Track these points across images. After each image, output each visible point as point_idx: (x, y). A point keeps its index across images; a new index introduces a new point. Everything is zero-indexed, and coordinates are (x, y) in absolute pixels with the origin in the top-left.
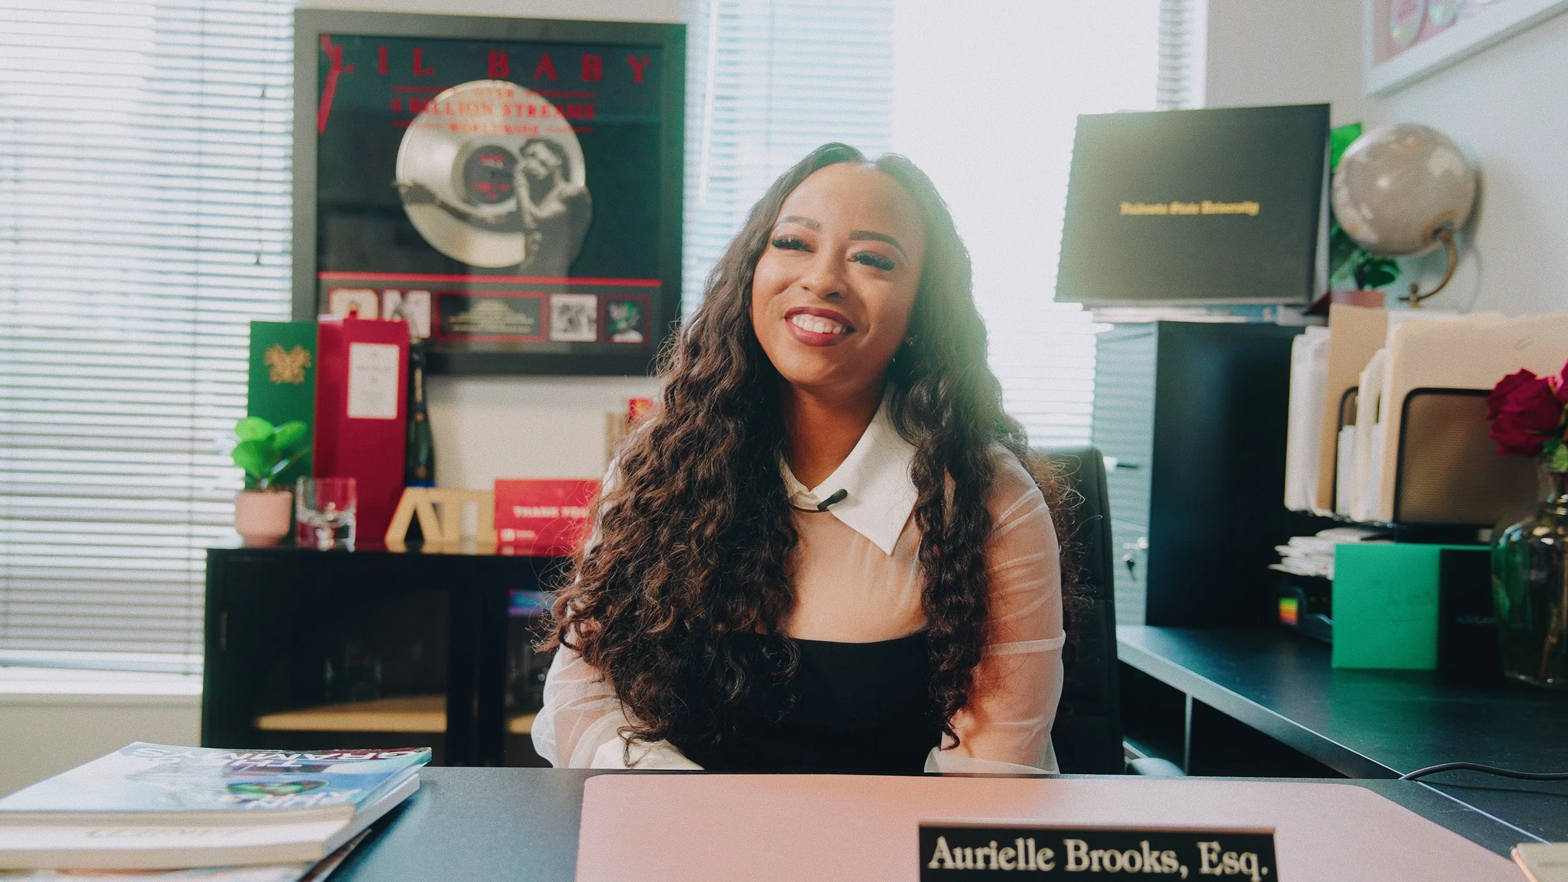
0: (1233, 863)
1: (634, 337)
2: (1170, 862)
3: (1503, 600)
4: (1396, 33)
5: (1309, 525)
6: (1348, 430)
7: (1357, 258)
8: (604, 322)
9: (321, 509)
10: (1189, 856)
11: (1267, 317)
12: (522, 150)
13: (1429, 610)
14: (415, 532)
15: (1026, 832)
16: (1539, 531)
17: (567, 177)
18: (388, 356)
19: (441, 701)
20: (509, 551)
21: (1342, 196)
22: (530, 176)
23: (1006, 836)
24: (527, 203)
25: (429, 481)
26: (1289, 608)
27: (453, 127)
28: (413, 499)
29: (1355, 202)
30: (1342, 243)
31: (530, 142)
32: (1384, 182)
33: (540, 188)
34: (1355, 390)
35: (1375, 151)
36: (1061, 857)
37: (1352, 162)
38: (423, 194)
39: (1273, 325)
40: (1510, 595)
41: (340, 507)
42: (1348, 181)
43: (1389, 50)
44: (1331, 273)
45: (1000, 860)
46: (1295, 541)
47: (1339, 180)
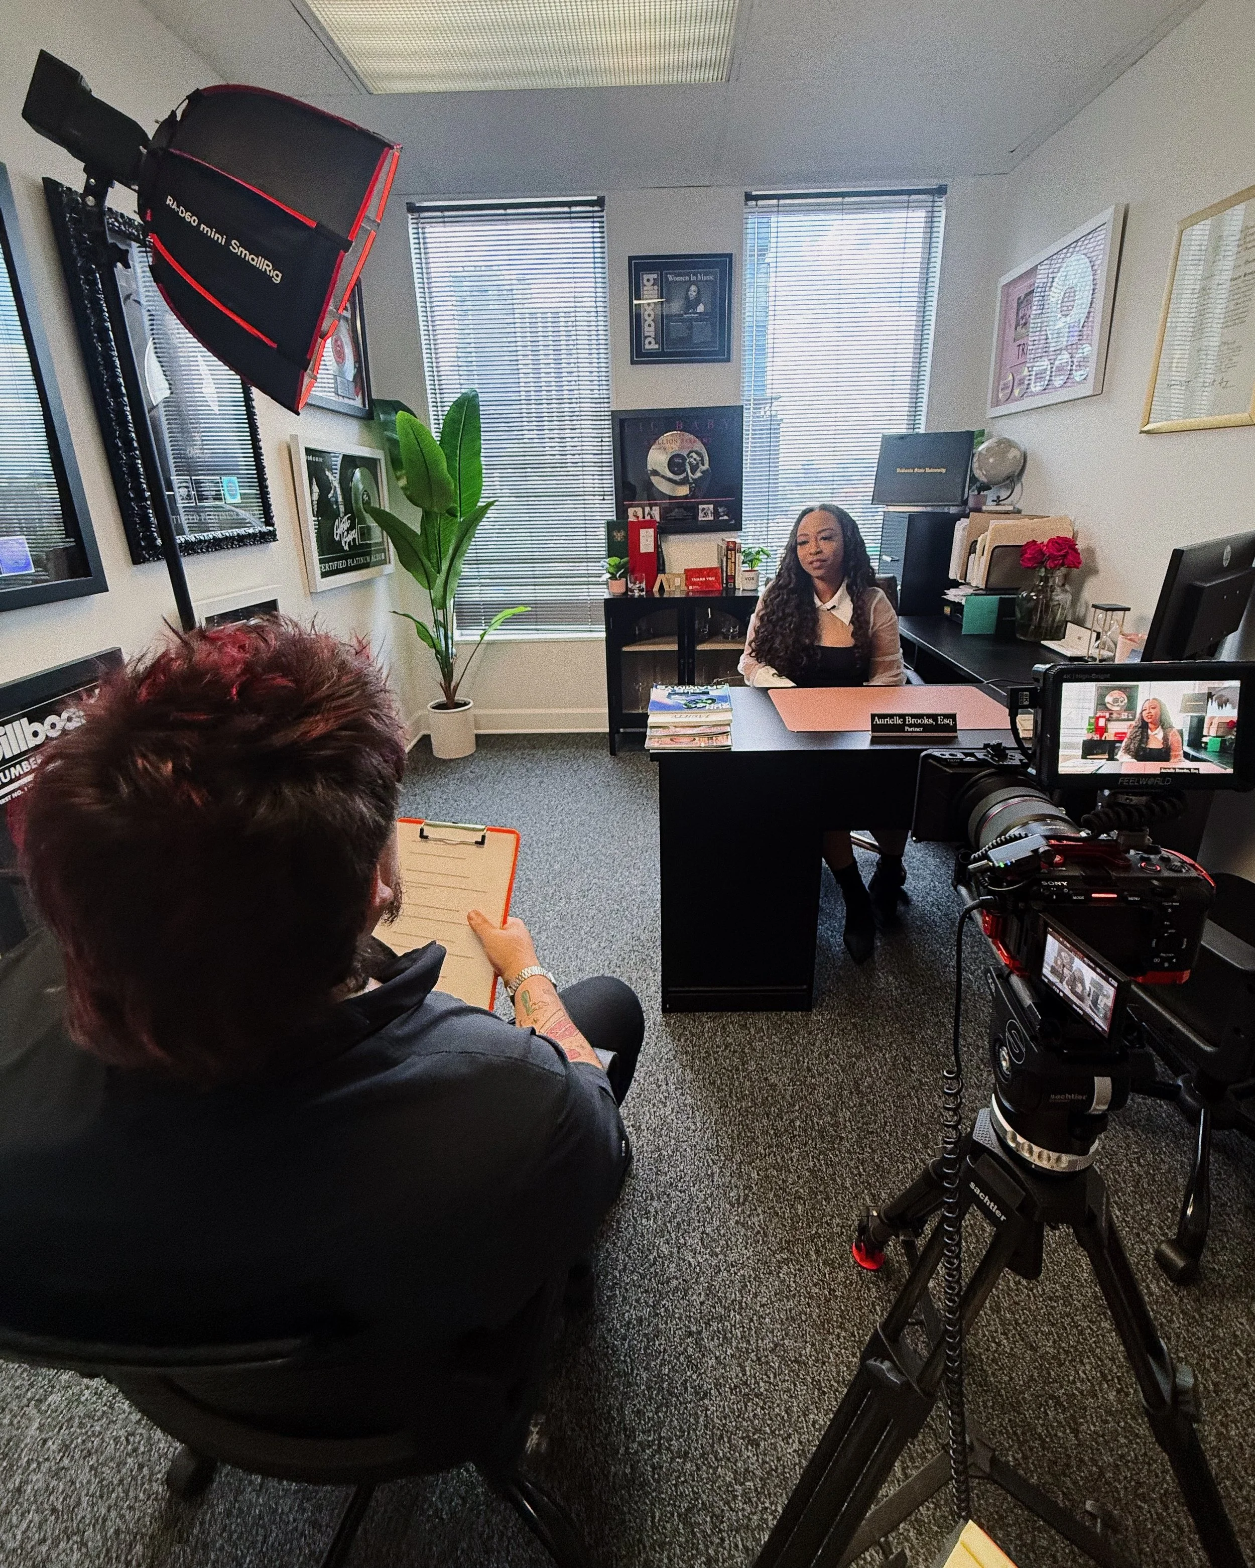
0: (946, 721)
1: (726, 518)
2: (931, 721)
3: (1019, 615)
4: (1000, 395)
5: (955, 584)
6: (972, 555)
7: (978, 484)
8: (716, 513)
9: (635, 584)
10: (935, 720)
11: (946, 510)
12: (688, 455)
13: (994, 616)
14: (662, 587)
15: (896, 715)
16: (1033, 594)
17: (703, 465)
18: (651, 532)
19: (676, 639)
20: (691, 594)
21: (976, 465)
22: (690, 463)
23: (891, 716)
24: (690, 474)
25: (663, 572)
26: (947, 610)
27: (665, 449)
28: (661, 577)
29: (980, 468)
30: (974, 479)
31: (691, 452)
32: (991, 460)
33: (694, 469)
34: (976, 541)
35: (988, 449)
36: (905, 721)
37: (980, 453)
38: (655, 473)
39: (948, 513)
40: (1021, 612)
41: (640, 583)
42: (978, 461)
43: (997, 403)
44: (969, 488)
45: (890, 722)
46: (952, 590)
47: (975, 459)
